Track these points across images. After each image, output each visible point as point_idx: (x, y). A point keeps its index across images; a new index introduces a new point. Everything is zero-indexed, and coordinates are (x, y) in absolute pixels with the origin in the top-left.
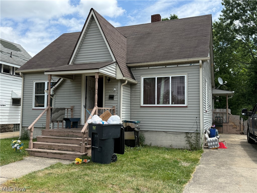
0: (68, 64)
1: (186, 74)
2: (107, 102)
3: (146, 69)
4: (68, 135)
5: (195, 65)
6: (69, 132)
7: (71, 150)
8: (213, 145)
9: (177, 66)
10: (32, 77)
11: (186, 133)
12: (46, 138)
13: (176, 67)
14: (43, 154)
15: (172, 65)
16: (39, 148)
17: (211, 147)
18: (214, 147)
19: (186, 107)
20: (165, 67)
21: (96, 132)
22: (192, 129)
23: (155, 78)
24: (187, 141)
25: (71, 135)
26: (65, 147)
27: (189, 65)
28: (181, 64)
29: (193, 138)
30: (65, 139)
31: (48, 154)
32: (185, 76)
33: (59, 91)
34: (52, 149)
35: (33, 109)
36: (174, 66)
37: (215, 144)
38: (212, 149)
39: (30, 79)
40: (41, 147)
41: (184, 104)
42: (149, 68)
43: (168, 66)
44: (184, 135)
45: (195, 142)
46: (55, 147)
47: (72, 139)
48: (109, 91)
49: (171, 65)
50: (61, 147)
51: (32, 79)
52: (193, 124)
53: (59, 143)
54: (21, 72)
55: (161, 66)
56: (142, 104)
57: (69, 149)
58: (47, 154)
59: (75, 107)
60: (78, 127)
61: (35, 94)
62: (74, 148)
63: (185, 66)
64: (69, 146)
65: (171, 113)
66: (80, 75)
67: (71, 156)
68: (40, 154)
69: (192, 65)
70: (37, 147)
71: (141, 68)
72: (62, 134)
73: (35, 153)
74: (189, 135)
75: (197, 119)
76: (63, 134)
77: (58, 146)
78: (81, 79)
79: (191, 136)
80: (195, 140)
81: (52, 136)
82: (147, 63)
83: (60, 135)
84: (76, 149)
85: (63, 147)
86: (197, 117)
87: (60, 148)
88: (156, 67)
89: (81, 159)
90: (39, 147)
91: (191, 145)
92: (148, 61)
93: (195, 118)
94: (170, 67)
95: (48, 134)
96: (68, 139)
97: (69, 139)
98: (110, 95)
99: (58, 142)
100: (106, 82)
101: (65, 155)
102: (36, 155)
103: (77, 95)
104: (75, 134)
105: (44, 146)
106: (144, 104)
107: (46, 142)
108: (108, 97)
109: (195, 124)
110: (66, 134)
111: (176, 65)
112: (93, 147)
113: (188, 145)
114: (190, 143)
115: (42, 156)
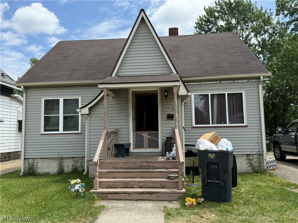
0: (111, 75)
1: (244, 90)
2: (164, 122)
3: (197, 84)
4: (141, 166)
5: (253, 81)
6: (143, 162)
7: (160, 186)
8: (271, 166)
9: (234, 81)
10: (37, 92)
11: (247, 155)
12: (114, 172)
13: (232, 83)
14: (122, 196)
15: (228, 81)
16: (107, 188)
17: (269, 169)
18: (273, 167)
19: (247, 126)
20: (219, 82)
21: (216, 162)
22: (255, 150)
23: (208, 95)
24: (249, 164)
25: (146, 166)
26: (150, 183)
27: (246, 81)
28: (237, 80)
29: (255, 160)
30: (143, 172)
31: (131, 194)
32: (243, 92)
33: (96, 110)
34: (130, 187)
35: (41, 134)
36: (230, 82)
37: (273, 164)
38: (271, 170)
39: (37, 94)
40: (111, 186)
41: (243, 123)
42: (201, 83)
43: (223, 81)
44: (246, 158)
45: (257, 165)
46: (134, 184)
47: (153, 172)
48: (167, 110)
49: (226, 81)
50: (144, 184)
51: (39, 94)
52: (255, 144)
53: (134, 178)
54: (24, 86)
55: (215, 81)
56: (194, 125)
57: (155, 185)
58: (128, 194)
59: (120, 130)
60: (130, 154)
61: (44, 115)
62: (163, 183)
63: (242, 82)
64: (157, 182)
65: (230, 134)
66: (127, 90)
67: (168, 195)
68: (117, 196)
69: (250, 81)
70: (104, 187)
71: (191, 84)
72: (131, 165)
73: (108, 195)
74: (251, 158)
75: (259, 139)
76: (133, 165)
77: (139, 182)
78: (128, 94)
79: (253, 158)
80: (257, 162)
81: (116, 168)
82: (202, 78)
83: (128, 167)
84: (167, 185)
85: (147, 183)
86: (258, 137)
87: (141, 184)
88: (209, 82)
89: (194, 199)
90: (108, 186)
91: (253, 168)
92: (201, 75)
93: (257, 139)
94: (225, 83)
95: (109, 167)
96: (147, 172)
97: (150, 172)
98: (168, 114)
99: (132, 176)
100: (162, 99)
101: (158, 194)
102: (110, 199)
103: (122, 114)
104: (151, 164)
105: (115, 183)
106: (196, 124)
107: (113, 178)
108: (166, 116)
109: (257, 144)
110: (138, 165)
111: (232, 80)
112: (209, 181)
113: (250, 168)
114: (251, 165)
115: (120, 199)
